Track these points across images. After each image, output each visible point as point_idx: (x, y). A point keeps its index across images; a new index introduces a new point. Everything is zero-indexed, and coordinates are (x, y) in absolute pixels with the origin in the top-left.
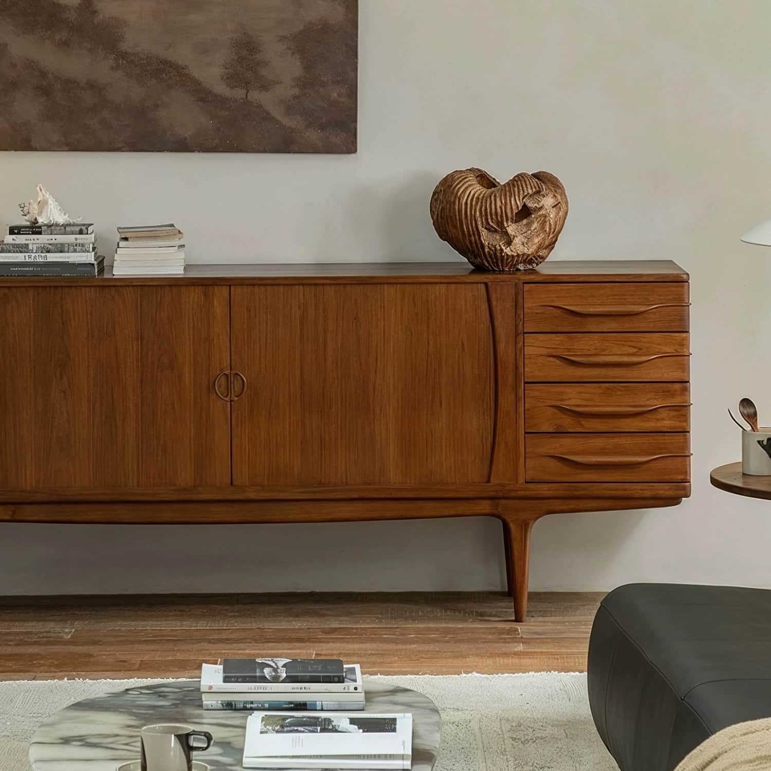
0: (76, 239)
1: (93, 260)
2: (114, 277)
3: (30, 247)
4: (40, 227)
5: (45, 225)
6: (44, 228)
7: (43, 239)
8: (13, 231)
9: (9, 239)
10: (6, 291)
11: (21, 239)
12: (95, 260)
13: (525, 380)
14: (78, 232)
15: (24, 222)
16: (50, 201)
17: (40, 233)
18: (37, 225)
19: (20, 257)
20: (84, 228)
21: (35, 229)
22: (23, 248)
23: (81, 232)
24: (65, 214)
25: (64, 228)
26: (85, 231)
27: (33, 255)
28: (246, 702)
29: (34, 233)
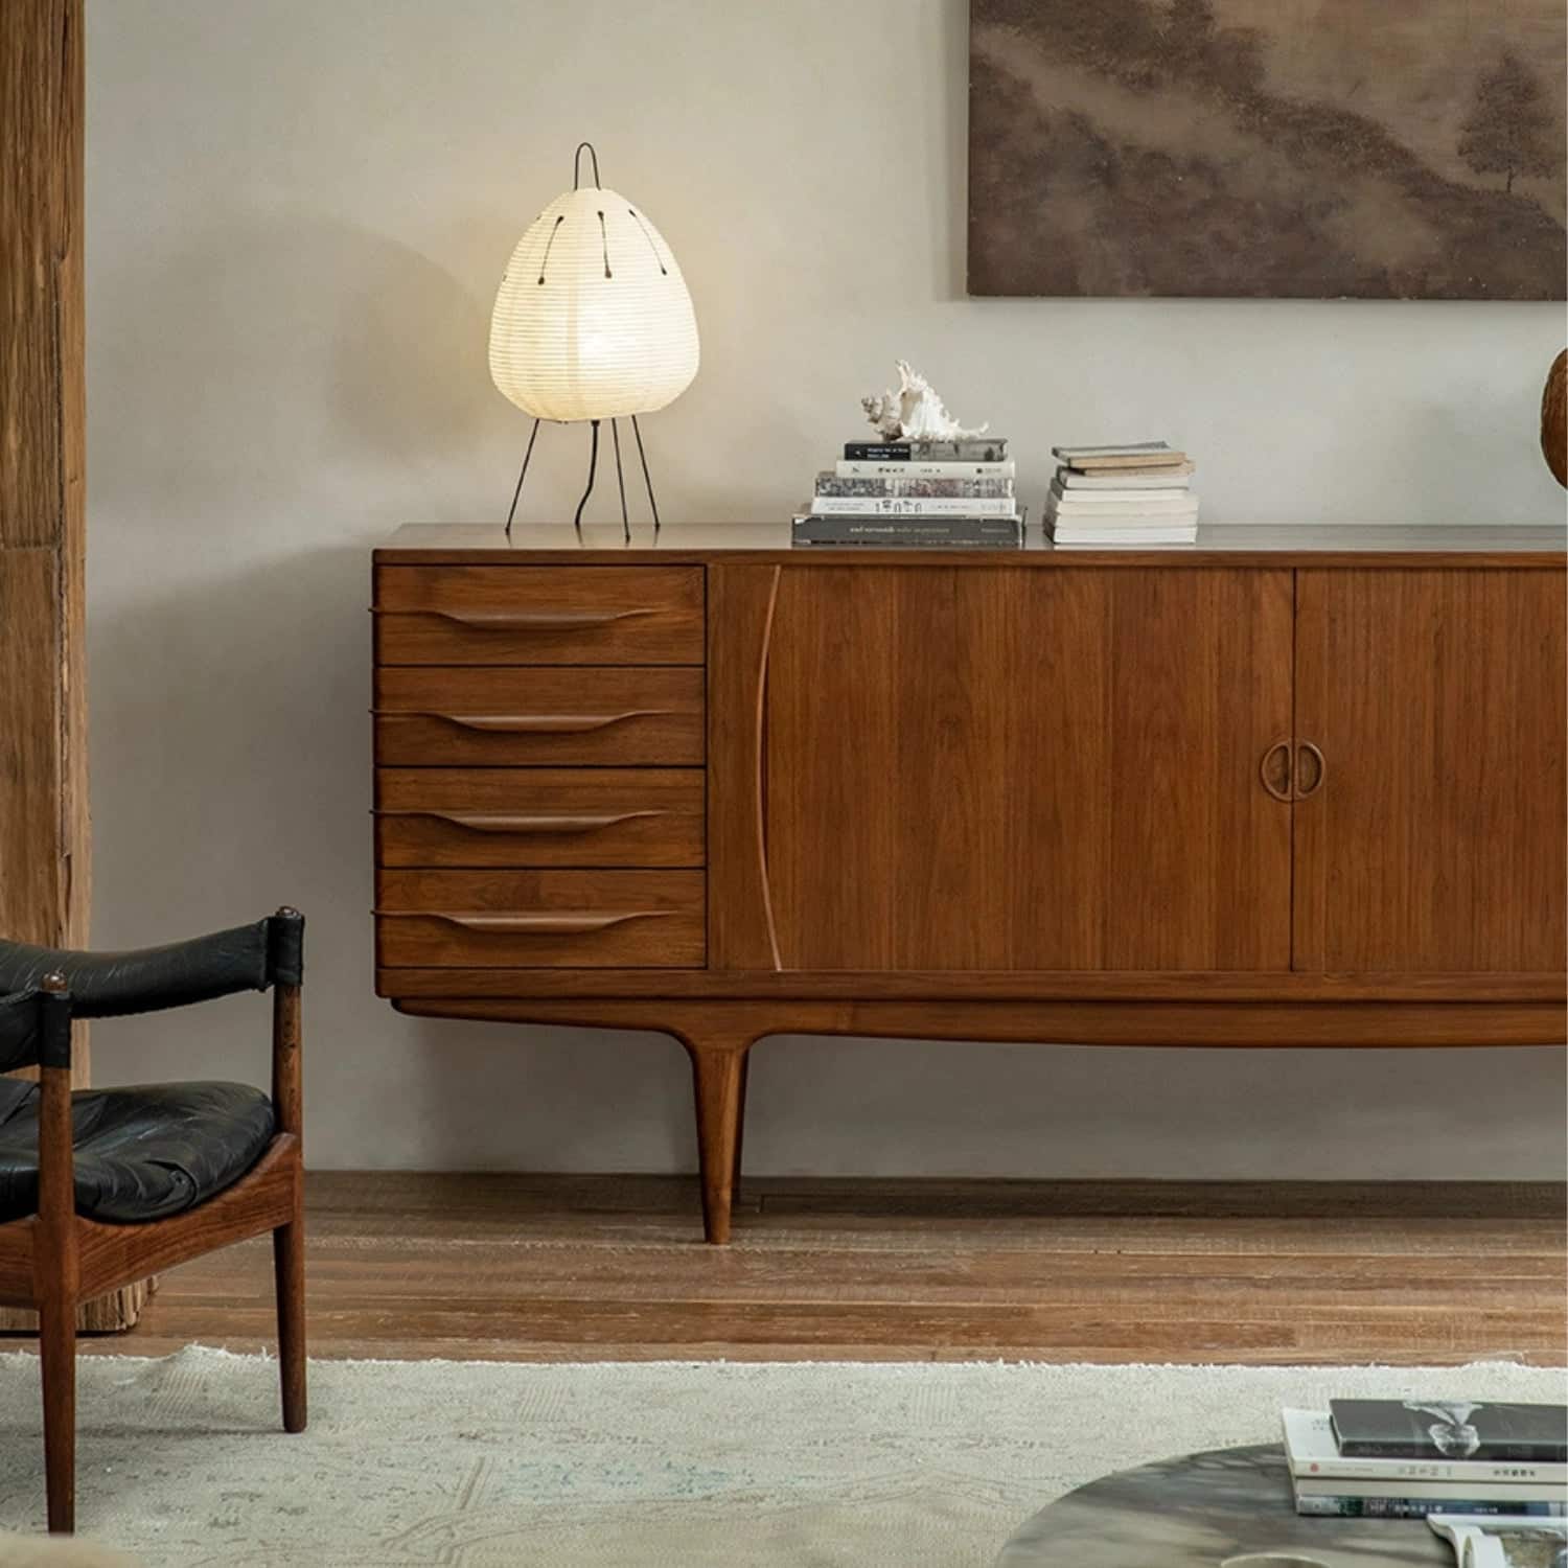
0: (979, 471)
1: (1013, 512)
2: (1057, 548)
3: (888, 486)
4: (907, 446)
5: (917, 442)
6: (915, 447)
7: (914, 469)
8: (855, 452)
9: (846, 469)
10: (846, 574)
11: (868, 469)
12: (1017, 512)
14: (982, 457)
15: (873, 435)
16: (926, 395)
17: (906, 457)
18: (899, 440)
19: (868, 506)
20: (995, 448)
21: (895, 449)
22: (875, 489)
23: (989, 457)
24: (952, 420)
25: (956, 450)
26: (997, 453)
27: (894, 501)
28: (1391, 1501)
29: (894, 457)
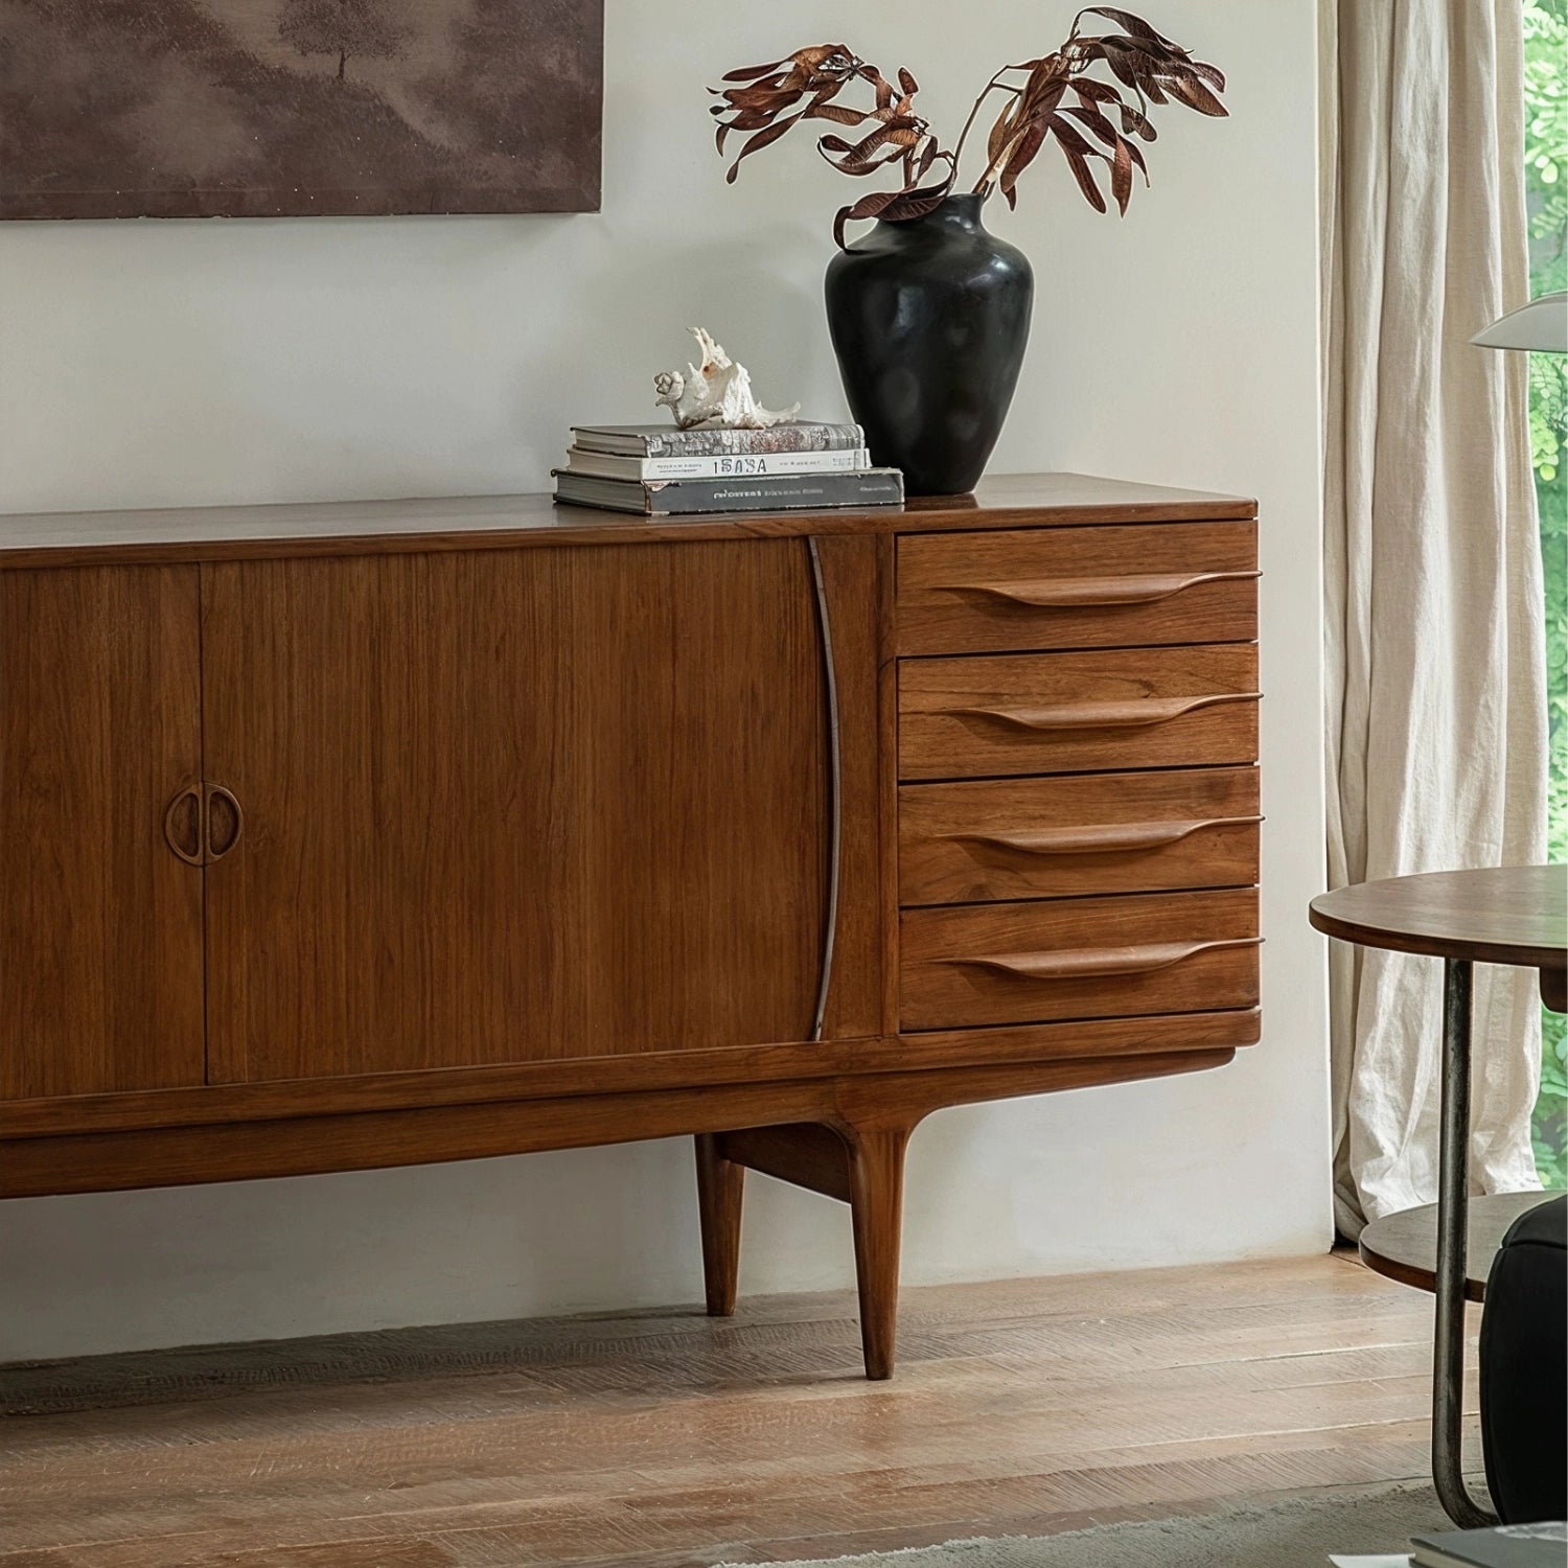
13: (900, 778)
19: (703, 467)
27: (734, 459)
